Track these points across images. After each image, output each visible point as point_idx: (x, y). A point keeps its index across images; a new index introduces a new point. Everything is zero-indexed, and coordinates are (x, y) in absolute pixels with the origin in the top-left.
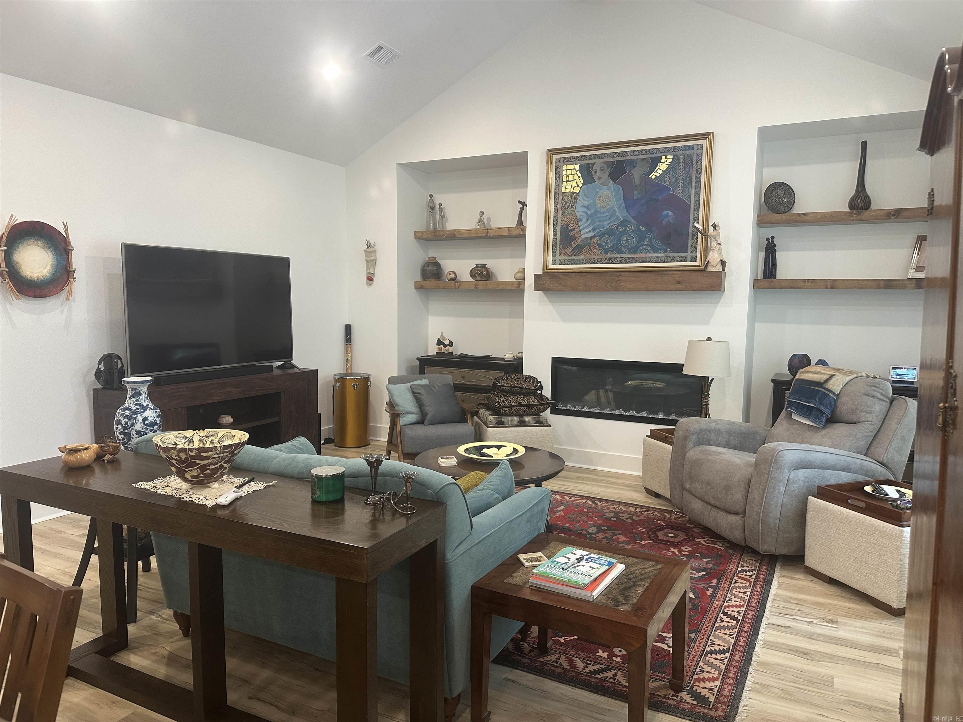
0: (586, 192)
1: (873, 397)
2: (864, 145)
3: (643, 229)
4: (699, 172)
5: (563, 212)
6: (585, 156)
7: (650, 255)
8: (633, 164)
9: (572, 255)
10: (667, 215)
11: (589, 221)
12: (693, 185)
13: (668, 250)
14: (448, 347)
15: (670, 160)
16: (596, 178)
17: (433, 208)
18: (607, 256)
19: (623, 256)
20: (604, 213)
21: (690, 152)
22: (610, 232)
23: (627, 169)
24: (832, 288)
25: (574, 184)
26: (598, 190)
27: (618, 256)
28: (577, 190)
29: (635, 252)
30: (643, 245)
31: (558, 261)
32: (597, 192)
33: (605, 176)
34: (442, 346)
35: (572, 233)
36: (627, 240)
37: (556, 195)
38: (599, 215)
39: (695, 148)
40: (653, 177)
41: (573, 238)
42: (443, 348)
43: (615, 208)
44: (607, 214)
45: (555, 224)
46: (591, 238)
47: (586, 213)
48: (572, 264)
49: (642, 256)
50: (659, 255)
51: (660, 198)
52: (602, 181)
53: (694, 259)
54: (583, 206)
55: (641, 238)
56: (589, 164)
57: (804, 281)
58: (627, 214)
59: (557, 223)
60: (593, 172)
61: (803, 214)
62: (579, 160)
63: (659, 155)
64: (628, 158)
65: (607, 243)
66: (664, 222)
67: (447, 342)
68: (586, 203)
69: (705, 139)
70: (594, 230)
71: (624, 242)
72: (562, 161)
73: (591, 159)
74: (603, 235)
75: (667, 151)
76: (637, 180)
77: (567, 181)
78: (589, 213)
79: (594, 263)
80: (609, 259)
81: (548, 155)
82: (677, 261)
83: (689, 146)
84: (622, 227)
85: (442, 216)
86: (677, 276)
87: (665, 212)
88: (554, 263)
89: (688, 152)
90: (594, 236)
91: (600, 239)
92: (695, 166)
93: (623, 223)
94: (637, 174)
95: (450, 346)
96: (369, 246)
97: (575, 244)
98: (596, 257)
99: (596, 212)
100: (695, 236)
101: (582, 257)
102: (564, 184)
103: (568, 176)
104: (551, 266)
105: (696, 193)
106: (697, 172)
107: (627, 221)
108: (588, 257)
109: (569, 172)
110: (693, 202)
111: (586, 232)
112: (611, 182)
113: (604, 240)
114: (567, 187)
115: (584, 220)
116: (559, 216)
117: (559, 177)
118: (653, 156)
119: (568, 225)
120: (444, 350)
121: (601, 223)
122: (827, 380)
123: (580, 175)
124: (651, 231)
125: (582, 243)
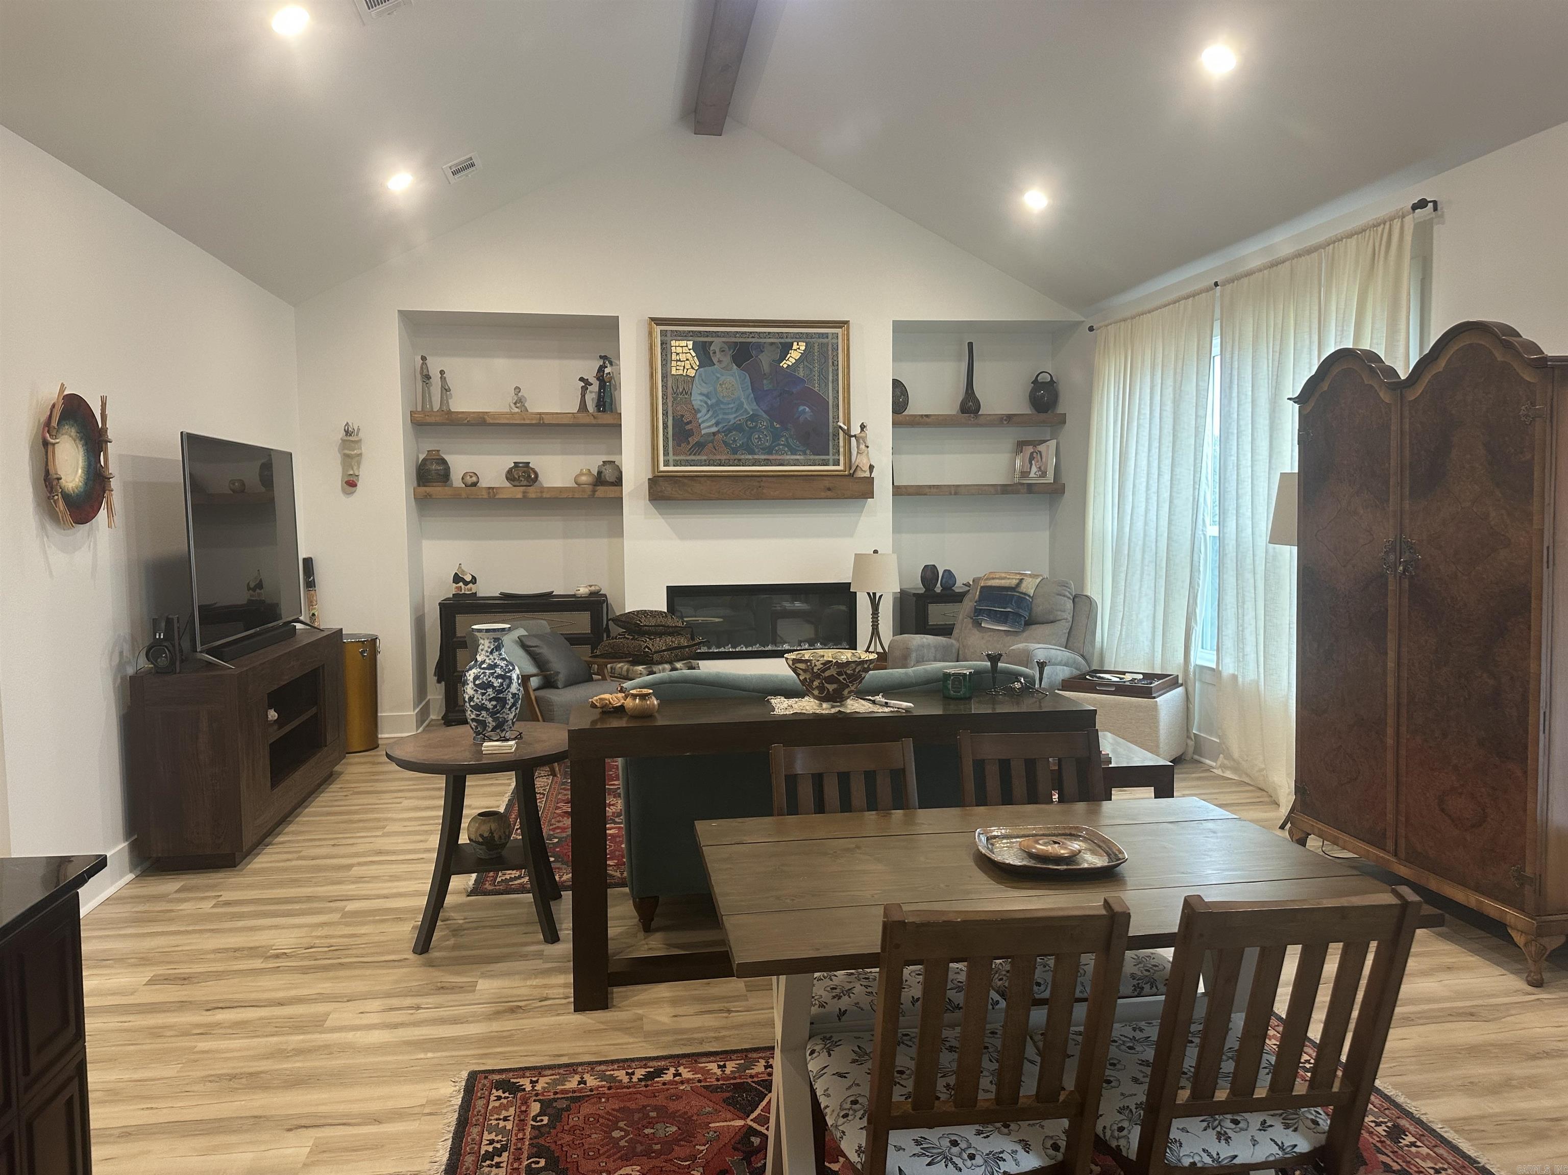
0: (703, 377)
1: (1064, 596)
2: (970, 345)
3: (778, 426)
4: (835, 365)
5: (675, 399)
6: (700, 332)
7: (788, 457)
8: (760, 347)
9: (690, 455)
10: (804, 411)
11: (710, 413)
12: (831, 378)
13: (808, 452)
14: (471, 585)
15: (803, 348)
16: (715, 360)
17: (427, 377)
18: (736, 457)
19: (756, 457)
20: (729, 404)
21: (825, 341)
22: (738, 428)
23: (754, 353)
24: (956, 494)
25: (688, 366)
26: (718, 375)
27: (750, 457)
28: (692, 373)
29: (770, 453)
30: (779, 445)
31: (671, 462)
32: (718, 378)
33: (727, 359)
34: (461, 584)
35: (688, 427)
36: (759, 437)
37: (664, 377)
38: (722, 406)
39: (830, 337)
40: (785, 366)
41: (690, 433)
42: (463, 586)
43: (742, 400)
44: (732, 406)
45: (665, 414)
46: (714, 434)
47: (706, 403)
48: (691, 466)
49: (779, 457)
50: (798, 457)
51: (794, 391)
52: (724, 365)
53: (837, 463)
54: (701, 394)
55: (776, 437)
56: (706, 342)
57: (930, 487)
58: (757, 407)
59: (667, 413)
60: (711, 353)
61: (926, 415)
62: (691, 336)
63: (789, 340)
64: (754, 340)
65: (735, 441)
66: (801, 419)
67: (468, 578)
68: (705, 391)
69: (841, 327)
70: (717, 424)
71: (756, 441)
72: (669, 335)
73: (707, 336)
74: (729, 431)
75: (799, 337)
76: (766, 367)
77: (677, 361)
78: (709, 402)
79: (720, 465)
80: (740, 460)
81: (650, 324)
82: (819, 465)
83: (823, 334)
84: (752, 422)
85: (445, 389)
86: (827, 483)
87: (801, 408)
88: (666, 464)
89: (821, 340)
90: (718, 432)
91: (726, 435)
92: (830, 357)
93: (753, 418)
94: (765, 360)
95: (474, 584)
96: (347, 433)
97: (693, 440)
98: (723, 457)
99: (719, 402)
100: (836, 436)
101: (705, 458)
102: (674, 363)
103: (678, 354)
104: (662, 468)
105: (833, 389)
106: (833, 365)
107: (758, 415)
108: (711, 457)
109: (679, 350)
110: (831, 397)
111: (707, 426)
112: (735, 367)
113: (731, 437)
114: (678, 368)
115: (704, 411)
116: (670, 404)
117: (666, 355)
118: (782, 341)
119: (682, 416)
120: (465, 590)
121: (726, 417)
122: (1018, 585)
123: (694, 354)
124: (787, 429)
125: (702, 440)
